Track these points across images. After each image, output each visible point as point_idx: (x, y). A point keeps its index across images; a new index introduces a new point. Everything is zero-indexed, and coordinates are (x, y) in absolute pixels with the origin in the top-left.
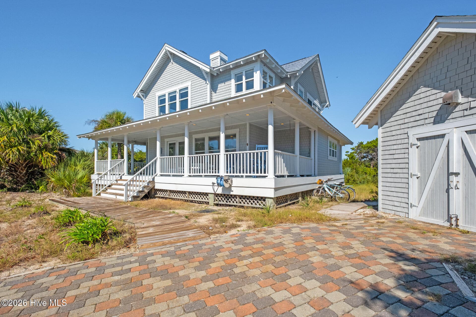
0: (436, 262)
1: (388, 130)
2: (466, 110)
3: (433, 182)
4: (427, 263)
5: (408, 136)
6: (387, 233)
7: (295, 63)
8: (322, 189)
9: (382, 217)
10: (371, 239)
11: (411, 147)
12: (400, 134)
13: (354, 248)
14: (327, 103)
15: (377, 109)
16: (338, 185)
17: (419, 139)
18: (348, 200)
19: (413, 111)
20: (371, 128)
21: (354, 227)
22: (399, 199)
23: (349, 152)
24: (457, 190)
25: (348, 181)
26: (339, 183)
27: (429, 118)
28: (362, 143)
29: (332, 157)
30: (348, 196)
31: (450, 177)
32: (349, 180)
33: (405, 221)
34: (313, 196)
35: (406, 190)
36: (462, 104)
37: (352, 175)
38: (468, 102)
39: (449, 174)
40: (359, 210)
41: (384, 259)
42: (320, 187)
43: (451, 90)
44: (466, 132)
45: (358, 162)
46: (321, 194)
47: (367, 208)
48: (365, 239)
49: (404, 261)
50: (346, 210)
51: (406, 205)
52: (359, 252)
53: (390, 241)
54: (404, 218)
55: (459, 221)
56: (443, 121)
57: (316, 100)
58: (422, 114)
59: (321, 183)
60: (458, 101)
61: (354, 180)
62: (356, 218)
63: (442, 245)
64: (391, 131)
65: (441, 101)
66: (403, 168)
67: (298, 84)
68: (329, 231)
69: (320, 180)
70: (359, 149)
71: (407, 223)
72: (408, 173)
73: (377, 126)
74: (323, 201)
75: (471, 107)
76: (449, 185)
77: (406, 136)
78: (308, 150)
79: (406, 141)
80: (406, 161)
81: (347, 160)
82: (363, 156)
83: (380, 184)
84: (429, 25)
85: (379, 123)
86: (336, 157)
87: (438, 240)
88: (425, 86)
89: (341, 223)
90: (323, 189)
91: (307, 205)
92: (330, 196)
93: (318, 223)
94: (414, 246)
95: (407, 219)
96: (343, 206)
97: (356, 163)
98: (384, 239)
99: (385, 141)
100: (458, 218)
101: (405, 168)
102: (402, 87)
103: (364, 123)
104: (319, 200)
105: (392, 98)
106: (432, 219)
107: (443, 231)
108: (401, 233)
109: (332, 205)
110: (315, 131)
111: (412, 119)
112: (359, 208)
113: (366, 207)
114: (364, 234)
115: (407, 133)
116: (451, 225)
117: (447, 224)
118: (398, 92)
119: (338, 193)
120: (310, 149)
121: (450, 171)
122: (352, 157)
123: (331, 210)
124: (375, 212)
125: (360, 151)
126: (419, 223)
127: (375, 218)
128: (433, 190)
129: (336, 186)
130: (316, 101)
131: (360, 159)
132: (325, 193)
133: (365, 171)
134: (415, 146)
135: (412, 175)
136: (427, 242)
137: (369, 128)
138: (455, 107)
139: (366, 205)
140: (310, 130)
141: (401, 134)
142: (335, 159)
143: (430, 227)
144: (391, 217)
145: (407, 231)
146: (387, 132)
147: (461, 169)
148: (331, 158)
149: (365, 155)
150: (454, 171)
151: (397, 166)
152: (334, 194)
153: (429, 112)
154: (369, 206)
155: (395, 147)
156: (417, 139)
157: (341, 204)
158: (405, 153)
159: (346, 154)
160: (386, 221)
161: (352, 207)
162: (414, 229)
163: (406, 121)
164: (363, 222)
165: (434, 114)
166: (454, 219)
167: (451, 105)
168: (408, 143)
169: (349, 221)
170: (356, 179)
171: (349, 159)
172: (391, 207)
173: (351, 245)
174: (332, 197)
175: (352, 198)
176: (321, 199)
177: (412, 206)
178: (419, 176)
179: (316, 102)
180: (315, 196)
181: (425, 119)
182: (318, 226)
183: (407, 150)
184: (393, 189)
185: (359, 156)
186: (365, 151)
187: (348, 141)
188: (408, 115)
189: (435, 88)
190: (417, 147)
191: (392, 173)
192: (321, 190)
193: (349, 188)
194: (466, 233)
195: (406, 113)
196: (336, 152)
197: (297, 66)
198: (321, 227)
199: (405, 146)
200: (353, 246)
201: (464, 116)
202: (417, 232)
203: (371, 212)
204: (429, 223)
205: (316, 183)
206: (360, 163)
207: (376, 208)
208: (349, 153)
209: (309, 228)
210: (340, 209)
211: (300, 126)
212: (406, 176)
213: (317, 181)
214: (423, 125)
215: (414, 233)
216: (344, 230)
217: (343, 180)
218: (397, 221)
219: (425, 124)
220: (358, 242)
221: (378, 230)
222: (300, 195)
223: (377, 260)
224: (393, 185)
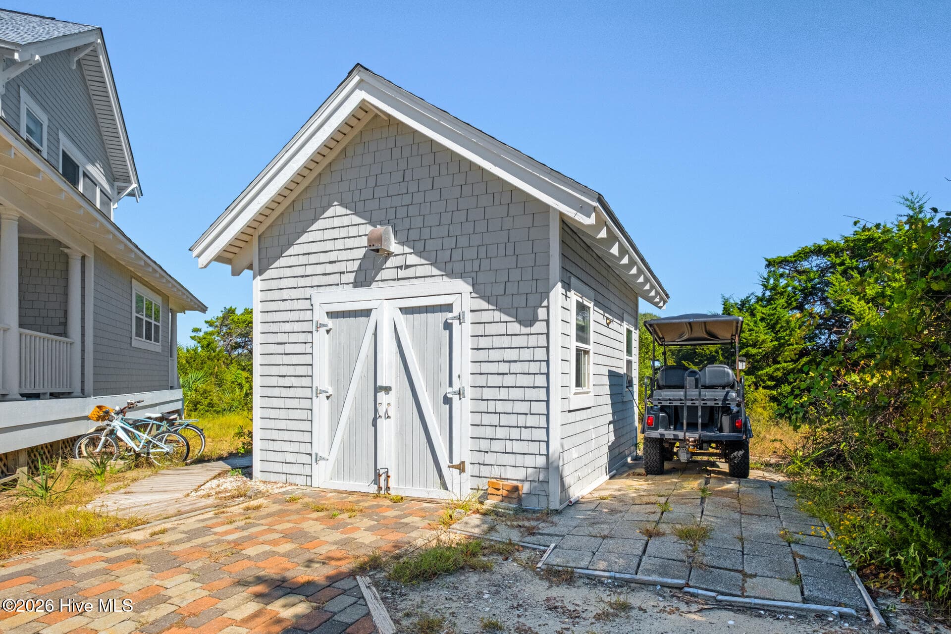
0: (345, 579)
1: (274, 284)
2: (400, 267)
3: (352, 406)
4: (329, 586)
5: (312, 305)
6: (262, 533)
7: (11, 17)
8: (107, 435)
9: (258, 494)
10: (222, 560)
11: (318, 331)
12: (297, 299)
13: (170, 598)
14: (130, 182)
15: (250, 231)
16: (156, 419)
17: (330, 315)
18: (185, 459)
19: (320, 252)
20: (239, 275)
21: (184, 535)
22: (295, 447)
23: (200, 331)
24: (388, 420)
25: (195, 406)
26: (159, 415)
27: (347, 272)
28: (231, 311)
29: (144, 339)
30: (185, 448)
31: (379, 394)
32: (199, 403)
33: (304, 495)
34: (75, 457)
35: (306, 426)
36: (395, 255)
37: (205, 392)
38: (403, 254)
39: (377, 389)
40: (208, 485)
41: (242, 607)
42: (100, 430)
43: (380, 225)
44: (400, 309)
45: (223, 356)
46: (104, 450)
47: (229, 474)
48: (208, 562)
49: (287, 596)
50: (171, 488)
51: (307, 459)
52: (182, 605)
53: (263, 553)
54: (302, 487)
55: (390, 480)
56: (368, 284)
57: (94, 165)
58: (335, 262)
59: (105, 415)
60: (389, 248)
61: (210, 403)
62: (197, 506)
63: (360, 536)
64: (280, 289)
65: (364, 241)
66: (302, 376)
67: (23, 93)
68: (103, 565)
69: (100, 407)
70: (226, 326)
71: (307, 500)
72: (312, 387)
73: (251, 272)
74: (108, 468)
75: (407, 264)
76: (376, 410)
77: (306, 304)
78: (60, 314)
79: (307, 315)
80: (306, 359)
81: (195, 350)
82: (236, 343)
83: (257, 413)
84: (348, 77)
85: (256, 265)
86: (157, 340)
87: (356, 525)
88: (341, 205)
89: (150, 531)
90: (112, 432)
91: (44, 492)
92: (132, 453)
93: (72, 546)
94: (312, 551)
95: (309, 490)
96: (168, 477)
97: (218, 360)
98: (251, 551)
99: (267, 312)
100: (389, 475)
101: (305, 376)
102: (302, 192)
103: (219, 258)
104: (93, 468)
105: (282, 214)
106: (352, 483)
107: (366, 504)
108: (291, 525)
109: (135, 480)
110: (83, 258)
111: (319, 269)
112: (208, 478)
113: (226, 472)
114: (207, 549)
115: (310, 299)
116: (380, 488)
117: (373, 489)
118: (294, 201)
119: (158, 443)
120: (66, 312)
121: (379, 384)
122: (208, 345)
123: (127, 496)
124: (245, 482)
125: (228, 331)
126: (329, 495)
127: (242, 499)
128: (353, 422)
129: (151, 422)
130: (95, 168)
131: (228, 351)
132: (117, 444)
133: (239, 381)
134: (324, 329)
135: (318, 392)
136: (337, 536)
137: (233, 274)
138: (386, 259)
139: (229, 467)
140: (66, 250)
141: (299, 299)
142: (154, 347)
143: (346, 500)
144: (277, 491)
145: (305, 519)
146: (271, 290)
147: (394, 380)
148: (140, 343)
149: (239, 340)
150: (383, 383)
151: (291, 370)
152: (144, 447)
153: (347, 261)
154: (234, 468)
155: (288, 327)
156: (327, 313)
157: (162, 472)
158: (305, 343)
159: (193, 334)
160: (266, 501)
161: (190, 478)
162: (318, 511)
163: (309, 270)
164: (211, 515)
165: (355, 265)
166: (383, 477)
167: (380, 253)
168: (312, 321)
169: (174, 518)
170: (216, 400)
171: (200, 349)
172: (278, 467)
173: (163, 592)
174: (138, 455)
175: (196, 452)
176: (102, 465)
177: (318, 459)
178: (330, 392)
179: (96, 171)
180: (84, 457)
181: (341, 273)
182: (67, 558)
183: (310, 335)
184: (283, 425)
185: (225, 341)
186: (239, 331)
187: (191, 300)
188: (313, 259)
189: (356, 213)
190: (328, 332)
191: (281, 387)
192: (103, 439)
193: (188, 425)
194: (399, 501)
195: (309, 254)
196: (157, 327)
197: (16, 28)
198: (76, 558)
199: (306, 326)
200: (169, 593)
201: (399, 279)
202: (323, 517)
203: (235, 484)
204: (346, 492)
205: (87, 418)
206: (227, 359)
207: (247, 471)
208: (201, 334)
209: (30, 572)
210: (154, 489)
211: (19, 231)
212: (307, 393)
213: (91, 412)
214: (338, 285)
215: (316, 520)
216: (155, 549)
217: (178, 406)
218: (288, 497)
219: (341, 284)
220: (187, 577)
221: (243, 529)
222: (23, 458)
223: (225, 615)
224: (283, 414)
